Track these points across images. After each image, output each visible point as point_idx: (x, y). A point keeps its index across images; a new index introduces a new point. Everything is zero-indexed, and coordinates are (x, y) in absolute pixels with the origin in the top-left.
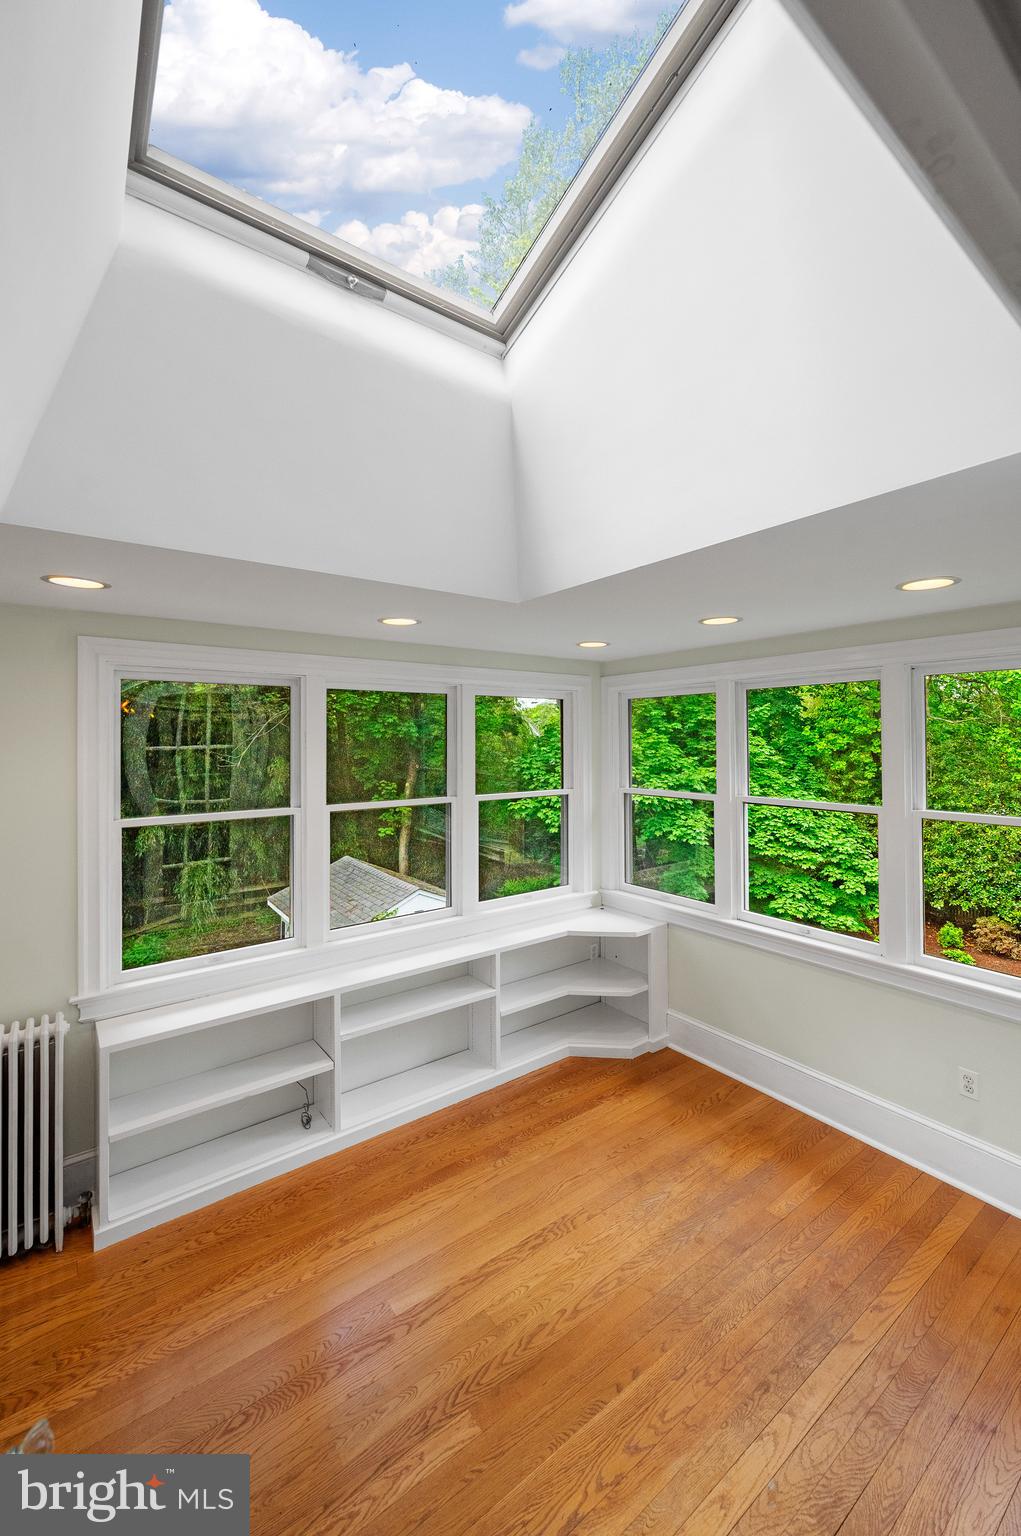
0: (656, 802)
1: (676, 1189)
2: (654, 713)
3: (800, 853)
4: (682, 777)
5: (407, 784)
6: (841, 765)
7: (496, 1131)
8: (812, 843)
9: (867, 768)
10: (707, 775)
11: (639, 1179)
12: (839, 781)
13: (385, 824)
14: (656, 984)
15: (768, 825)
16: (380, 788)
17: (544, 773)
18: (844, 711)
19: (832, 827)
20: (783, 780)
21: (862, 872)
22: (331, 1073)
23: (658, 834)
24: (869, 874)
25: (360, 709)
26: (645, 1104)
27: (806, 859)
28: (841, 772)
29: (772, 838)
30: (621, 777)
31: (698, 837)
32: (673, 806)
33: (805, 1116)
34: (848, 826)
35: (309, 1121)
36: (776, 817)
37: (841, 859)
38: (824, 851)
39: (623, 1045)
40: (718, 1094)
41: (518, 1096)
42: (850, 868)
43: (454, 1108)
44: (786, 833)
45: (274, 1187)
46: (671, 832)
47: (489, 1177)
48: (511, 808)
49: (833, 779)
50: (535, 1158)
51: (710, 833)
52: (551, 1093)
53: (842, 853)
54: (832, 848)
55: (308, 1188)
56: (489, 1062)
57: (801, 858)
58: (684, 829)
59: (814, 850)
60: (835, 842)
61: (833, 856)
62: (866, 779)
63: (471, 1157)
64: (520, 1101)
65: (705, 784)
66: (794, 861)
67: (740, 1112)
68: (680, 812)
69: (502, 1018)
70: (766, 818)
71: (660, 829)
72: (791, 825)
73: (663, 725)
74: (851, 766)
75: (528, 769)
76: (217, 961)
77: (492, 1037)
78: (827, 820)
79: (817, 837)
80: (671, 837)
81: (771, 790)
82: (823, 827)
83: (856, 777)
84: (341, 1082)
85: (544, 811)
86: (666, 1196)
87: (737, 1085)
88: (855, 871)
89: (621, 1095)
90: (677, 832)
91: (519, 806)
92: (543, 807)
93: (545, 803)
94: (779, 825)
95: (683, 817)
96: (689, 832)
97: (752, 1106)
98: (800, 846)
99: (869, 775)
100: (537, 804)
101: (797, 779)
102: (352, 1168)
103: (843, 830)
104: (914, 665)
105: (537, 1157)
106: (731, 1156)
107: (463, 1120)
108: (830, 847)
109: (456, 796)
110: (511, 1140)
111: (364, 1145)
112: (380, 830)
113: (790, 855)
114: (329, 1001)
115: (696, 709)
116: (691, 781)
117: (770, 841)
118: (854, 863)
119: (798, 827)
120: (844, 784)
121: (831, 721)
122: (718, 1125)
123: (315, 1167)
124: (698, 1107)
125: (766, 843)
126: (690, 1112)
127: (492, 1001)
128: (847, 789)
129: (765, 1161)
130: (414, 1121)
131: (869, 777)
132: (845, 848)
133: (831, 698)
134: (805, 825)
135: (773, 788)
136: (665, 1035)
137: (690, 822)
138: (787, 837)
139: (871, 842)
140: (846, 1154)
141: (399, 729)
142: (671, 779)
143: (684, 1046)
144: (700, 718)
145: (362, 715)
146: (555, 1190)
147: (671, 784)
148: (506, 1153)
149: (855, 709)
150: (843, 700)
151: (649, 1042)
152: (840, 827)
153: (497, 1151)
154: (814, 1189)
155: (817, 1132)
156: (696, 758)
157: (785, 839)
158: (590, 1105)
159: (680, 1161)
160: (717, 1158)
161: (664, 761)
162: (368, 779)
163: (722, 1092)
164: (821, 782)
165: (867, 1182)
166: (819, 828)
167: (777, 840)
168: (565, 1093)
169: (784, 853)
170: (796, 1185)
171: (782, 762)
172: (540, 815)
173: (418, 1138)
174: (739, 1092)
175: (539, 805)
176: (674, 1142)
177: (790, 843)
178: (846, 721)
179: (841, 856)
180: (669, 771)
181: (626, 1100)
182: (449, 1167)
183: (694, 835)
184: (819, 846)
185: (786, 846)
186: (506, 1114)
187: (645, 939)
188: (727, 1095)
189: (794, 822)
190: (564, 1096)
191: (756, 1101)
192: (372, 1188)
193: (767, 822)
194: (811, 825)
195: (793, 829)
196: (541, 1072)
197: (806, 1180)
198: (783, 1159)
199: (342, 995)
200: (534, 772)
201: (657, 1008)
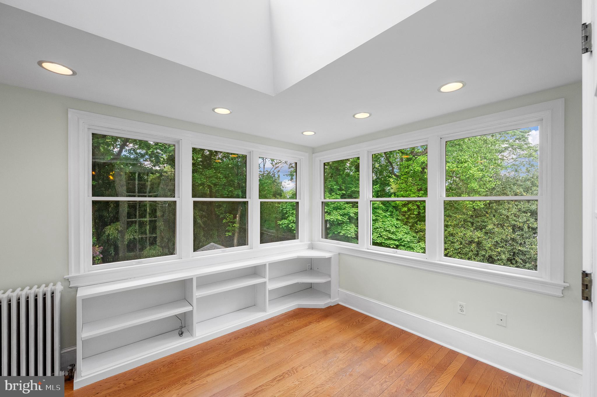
0: (335, 220)
1: (341, 355)
2: (335, 187)
3: (390, 241)
4: (345, 211)
5: (237, 215)
6: (405, 209)
7: (265, 336)
8: (394, 237)
9: (415, 210)
10: (355, 211)
11: (325, 352)
12: (404, 215)
13: (229, 231)
14: (334, 279)
15: (378, 231)
16: (226, 217)
17: (291, 210)
18: (407, 189)
19: (402, 232)
20: (384, 214)
21: (413, 248)
22: (191, 312)
23: (336, 233)
24: (415, 249)
25: (218, 185)
26: (328, 324)
27: (392, 244)
28: (405, 212)
29: (379, 236)
30: (320, 195)
31: (352, 234)
32: (342, 222)
33: (394, 327)
34: (408, 231)
35: (182, 333)
36: (381, 227)
37: (405, 243)
38: (399, 241)
39: (321, 303)
40: (359, 320)
41: (275, 323)
42: (408, 247)
43: (247, 328)
44: (385, 233)
45: (163, 361)
46: (341, 232)
47: (261, 354)
48: (279, 223)
49: (402, 215)
50: (281, 346)
51: (356, 233)
52: (289, 321)
53: (405, 241)
54: (402, 239)
55: (179, 361)
56: (264, 310)
57: (390, 243)
58: (346, 231)
59: (395, 240)
60: (403, 237)
61: (402, 242)
62: (415, 214)
63: (254, 346)
64: (276, 325)
65: (354, 214)
66: (387, 244)
67: (367, 327)
68: (345, 224)
69: (269, 291)
70: (377, 228)
71: (337, 231)
72: (387, 231)
73: (339, 192)
74: (409, 210)
75: (285, 208)
76: (139, 263)
77: (265, 299)
78: (400, 229)
79: (396, 235)
80: (341, 234)
81: (379, 218)
82: (398, 231)
83: (410, 214)
84: (196, 318)
85: (291, 224)
86: (336, 358)
87: (367, 317)
88: (410, 248)
89: (319, 321)
90: (343, 232)
91: (282, 222)
92: (291, 223)
93: (292, 221)
94: (382, 230)
95: (346, 226)
96: (348, 232)
97: (373, 324)
98: (390, 239)
99: (416, 213)
100: (289, 222)
101: (389, 213)
102: (201, 352)
103: (406, 233)
104: (442, 137)
105: (283, 345)
106: (364, 343)
107: (251, 332)
108: (401, 239)
109: (250, 198)
110: (271, 339)
111: (207, 343)
112: (226, 233)
113: (386, 242)
114: (191, 280)
115: (351, 186)
116: (349, 212)
117: (379, 237)
118: (410, 245)
119: (389, 231)
120: (406, 216)
121: (402, 192)
122: (359, 331)
123: (183, 352)
124: (351, 325)
125: (377, 237)
126: (347, 327)
127: (265, 283)
128: (407, 218)
129: (378, 344)
130: (230, 333)
131: (416, 214)
132: (407, 239)
133: (402, 184)
134: (392, 230)
135: (380, 217)
136: (338, 299)
137: (348, 228)
138: (385, 235)
139: (416, 237)
140: (411, 340)
141: (234, 193)
142: (341, 212)
143: (345, 303)
144: (353, 189)
145: (219, 187)
146: (289, 358)
147: (341, 214)
148: (269, 344)
149: (411, 188)
150: (406, 185)
151: (331, 302)
152: (405, 232)
153: (265, 344)
154: (398, 354)
155: (399, 332)
156: (351, 205)
157: (384, 236)
158: (306, 325)
159: (343, 346)
160: (359, 343)
161: (339, 205)
162: (222, 213)
163: (361, 319)
164: (398, 216)
165: (420, 351)
166: (397, 232)
167: (381, 236)
168: (295, 321)
169: (384, 241)
170: (391, 352)
171: (383, 207)
172: (290, 226)
173: (231, 339)
174: (367, 319)
175: (290, 222)
176: (341, 338)
177: (386, 237)
178: (408, 193)
179: (405, 242)
180: (340, 209)
181: (321, 323)
182: (243, 350)
183: (350, 233)
184: (397, 239)
185: (385, 239)
186: (270, 330)
187: (329, 259)
188: (362, 320)
189: (388, 229)
190: (295, 323)
191: (375, 322)
192: (208, 359)
193: (378, 230)
194: (394, 230)
195: (387, 232)
196: (286, 314)
197: (395, 351)
198: (385, 343)
199: (197, 278)
200: (288, 210)
201: (334, 287)
